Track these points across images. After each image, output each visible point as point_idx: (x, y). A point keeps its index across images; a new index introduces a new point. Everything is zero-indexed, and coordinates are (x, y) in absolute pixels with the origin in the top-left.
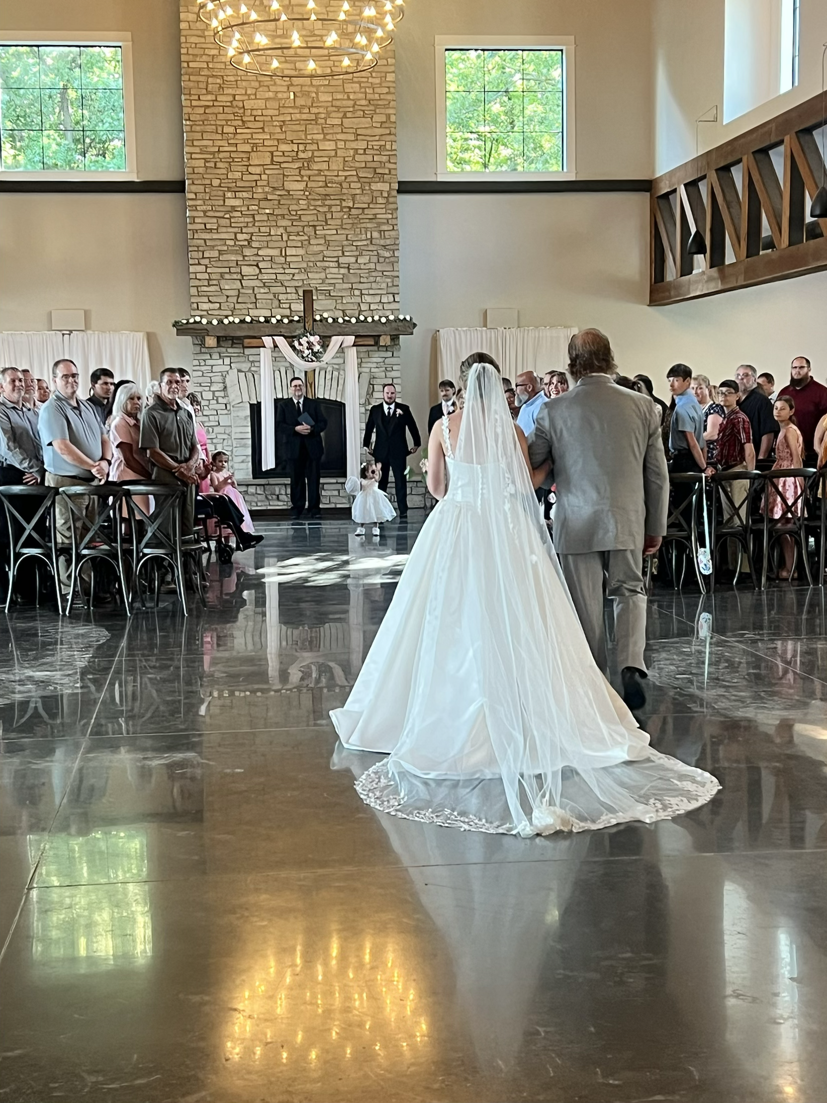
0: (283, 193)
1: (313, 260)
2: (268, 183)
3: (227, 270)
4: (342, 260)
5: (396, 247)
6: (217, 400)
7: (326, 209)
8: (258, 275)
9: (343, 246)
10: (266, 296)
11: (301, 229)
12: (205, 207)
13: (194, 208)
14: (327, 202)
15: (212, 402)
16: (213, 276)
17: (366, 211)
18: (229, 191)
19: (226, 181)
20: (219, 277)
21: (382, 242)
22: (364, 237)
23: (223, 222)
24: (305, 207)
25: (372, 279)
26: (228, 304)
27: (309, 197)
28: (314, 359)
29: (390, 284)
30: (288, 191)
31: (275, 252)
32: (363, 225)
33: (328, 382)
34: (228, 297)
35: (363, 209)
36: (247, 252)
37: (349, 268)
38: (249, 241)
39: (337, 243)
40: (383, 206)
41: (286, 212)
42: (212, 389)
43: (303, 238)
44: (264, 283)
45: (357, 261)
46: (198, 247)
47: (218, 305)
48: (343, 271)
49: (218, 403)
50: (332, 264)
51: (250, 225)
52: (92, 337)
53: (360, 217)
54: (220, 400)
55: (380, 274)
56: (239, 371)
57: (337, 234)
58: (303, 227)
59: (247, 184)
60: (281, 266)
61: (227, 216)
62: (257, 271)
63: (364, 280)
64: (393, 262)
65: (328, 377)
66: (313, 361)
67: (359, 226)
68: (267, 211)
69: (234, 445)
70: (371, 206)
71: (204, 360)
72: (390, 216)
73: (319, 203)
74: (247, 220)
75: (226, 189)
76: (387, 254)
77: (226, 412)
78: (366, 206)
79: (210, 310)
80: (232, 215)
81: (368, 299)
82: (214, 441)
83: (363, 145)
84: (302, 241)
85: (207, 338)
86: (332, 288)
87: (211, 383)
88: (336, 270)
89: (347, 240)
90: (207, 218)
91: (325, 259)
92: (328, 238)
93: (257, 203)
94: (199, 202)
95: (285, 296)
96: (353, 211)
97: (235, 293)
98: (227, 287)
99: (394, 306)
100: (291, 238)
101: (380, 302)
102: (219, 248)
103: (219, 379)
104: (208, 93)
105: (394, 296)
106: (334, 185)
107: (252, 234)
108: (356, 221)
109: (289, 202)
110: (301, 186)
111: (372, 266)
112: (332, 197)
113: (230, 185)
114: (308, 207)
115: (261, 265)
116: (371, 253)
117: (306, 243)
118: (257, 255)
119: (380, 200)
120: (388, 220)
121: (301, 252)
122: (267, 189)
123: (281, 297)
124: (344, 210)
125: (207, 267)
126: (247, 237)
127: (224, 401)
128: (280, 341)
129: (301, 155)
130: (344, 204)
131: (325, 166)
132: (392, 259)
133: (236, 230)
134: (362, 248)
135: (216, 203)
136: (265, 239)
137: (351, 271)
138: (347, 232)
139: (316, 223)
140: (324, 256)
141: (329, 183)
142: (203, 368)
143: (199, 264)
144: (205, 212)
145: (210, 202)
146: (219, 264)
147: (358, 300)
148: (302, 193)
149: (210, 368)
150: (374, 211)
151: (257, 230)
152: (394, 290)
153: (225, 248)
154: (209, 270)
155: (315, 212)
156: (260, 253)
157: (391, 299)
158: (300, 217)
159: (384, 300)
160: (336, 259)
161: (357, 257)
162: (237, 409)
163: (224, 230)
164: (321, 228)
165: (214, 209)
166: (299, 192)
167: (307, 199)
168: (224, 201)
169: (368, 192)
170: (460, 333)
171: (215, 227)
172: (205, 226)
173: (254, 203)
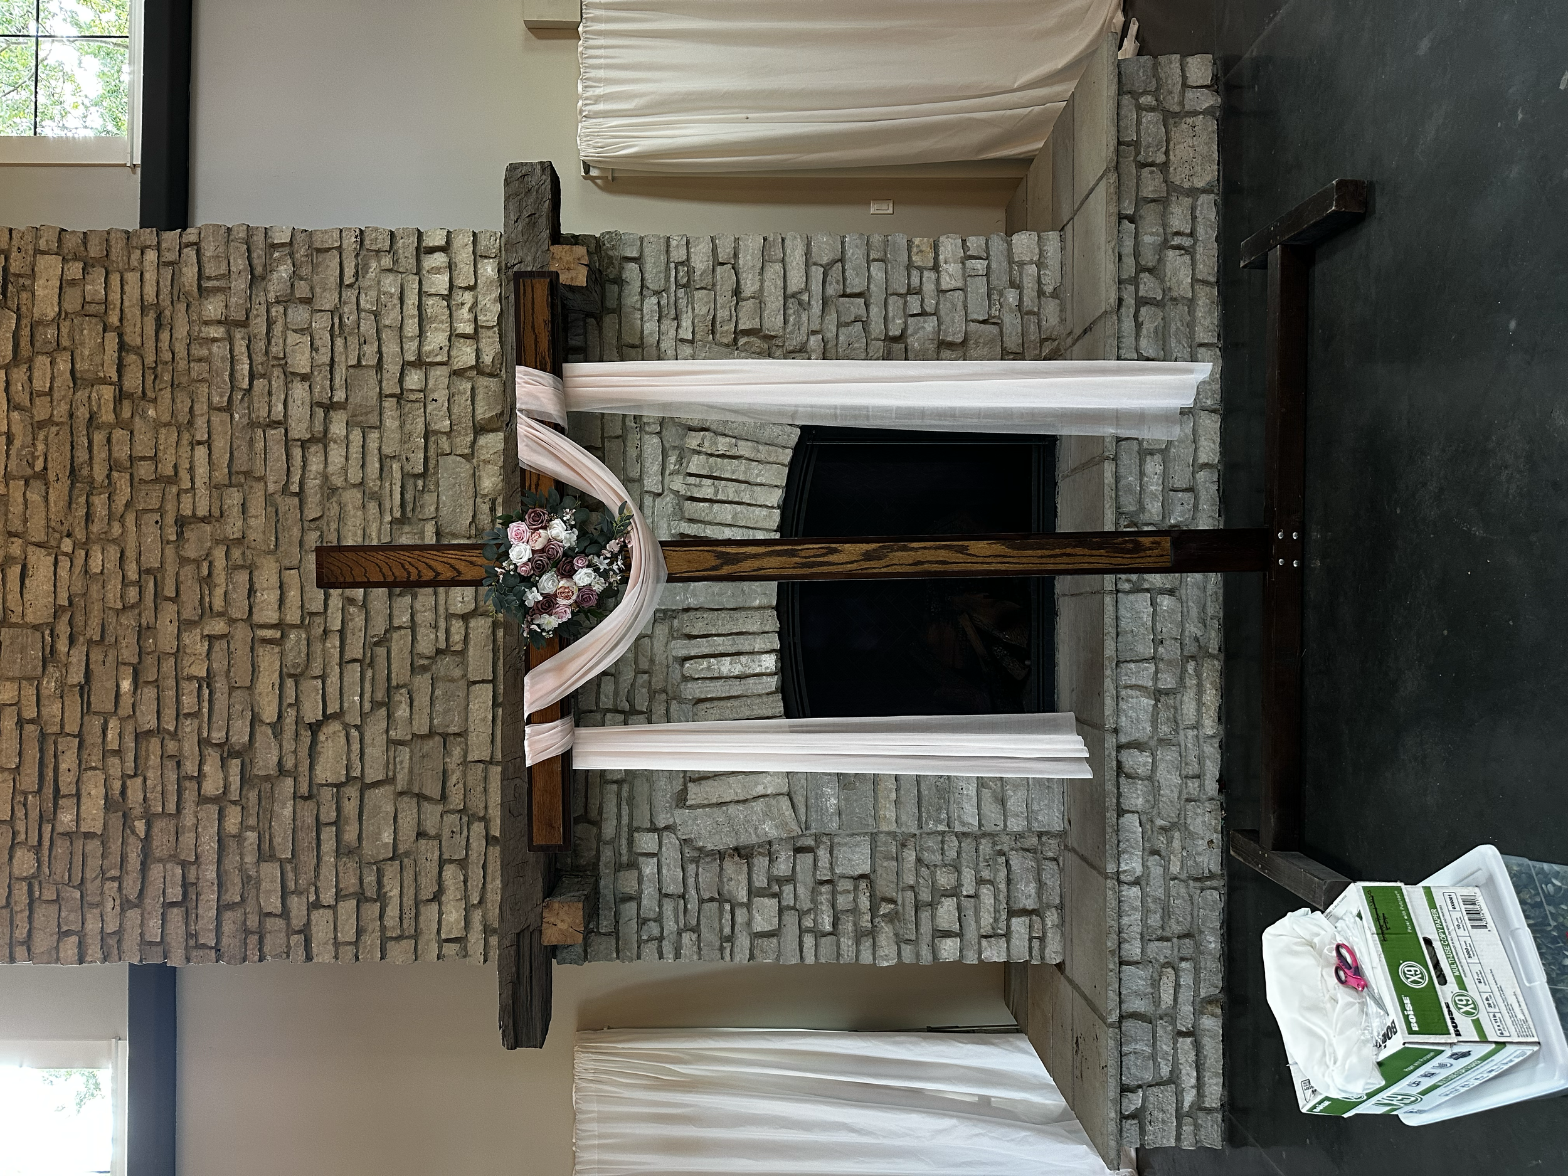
0: (63, 629)
1: (296, 532)
2: (29, 679)
3: (328, 834)
4: (299, 429)
5: (259, 239)
6: (781, 881)
7: (122, 482)
8: (346, 727)
9: (252, 425)
10: (421, 699)
11: (188, 571)
12: (110, 905)
13: (112, 941)
14: (99, 474)
15: (788, 899)
16: (350, 882)
17: (133, 339)
18: (53, 821)
19: (20, 828)
20: (352, 865)
21: (240, 284)
22: (219, 351)
23: (161, 842)
24: (113, 552)
25: (367, 326)
26: (446, 833)
27: (80, 535)
28: (613, 546)
29: (387, 261)
30: (58, 611)
31: (269, 660)
32: (180, 348)
33: (730, 491)
34: (421, 834)
35: (122, 346)
36: (266, 759)
37: (330, 407)
38: (228, 752)
40: (115, 279)
42: (742, 896)
43: (220, 563)
44: (376, 705)
45: (304, 378)
46: (247, 932)
47: (450, 872)
48: (338, 428)
49: (791, 879)
50: (315, 465)
51: (171, 746)
53: (150, 359)
54: (782, 868)
55: (350, 295)
56: (681, 800)
57: (209, 443)
58: (183, 561)
59: (32, 753)
60: (317, 647)
61: (140, 826)
62: (335, 727)
63: (370, 349)
64: (308, 247)
65: (707, 490)
66: (625, 552)
67: (182, 365)
68: (126, 685)
69: (941, 828)
70: (114, 319)
71: (643, 922)
72: (151, 256)
73: (99, 502)
74: (154, 760)
75: (47, 829)
76: (284, 271)
77: (822, 853)
78: (112, 340)
79: (466, 897)
80: (138, 811)
81: (437, 338)
82: (925, 896)
84: (231, 570)
85: (552, 935)
86: (396, 466)
87: (721, 900)
88: (336, 454)
89: (229, 408)
90: (148, 903)
91: (295, 488)
92: (221, 475)
93: (97, 723)
94: (93, 925)
95: (422, 631)
96: (133, 381)
97: (408, 805)
98: (387, 837)
99: (463, 255)
100: (218, 603)
101: (447, 298)
102: (250, 859)
103: (707, 875)
105: (432, 250)
106: (41, 447)
107: (204, 743)
108: (167, 377)
109: (96, 608)
110: (41, 563)
111: (321, 323)
113: (34, 815)
114: (114, 541)
115: (312, 712)
116: (278, 329)
117: (236, 553)
118: (277, 727)
119: (95, 287)
120: (160, 264)
121: (267, 576)
122: (50, 686)
123: (425, 646)
124: (126, 413)
125: (316, 905)
126: (212, 761)
127: (785, 855)
130: (107, 416)
132: (301, 253)
133: (190, 796)
134: (259, 358)
135: (94, 863)
136: (221, 698)
137: (339, 396)
138: (201, 408)
139: (170, 519)
140: (285, 490)
141: (31, 465)
142: (670, 926)
143: (305, 931)
144: (126, 905)
145: (92, 887)
146: (308, 859)
148: (65, 563)
149: (668, 907)
150: (133, 312)
151: (189, 726)
152: (406, 247)
153: (251, 836)
154: (328, 897)
155: (130, 519)
156: (269, 713)
157: (439, 259)
158: (148, 571)
159: (439, 283)
160: (297, 452)
161: (290, 376)
162: (814, 816)
163: (188, 838)
164: (186, 500)
165: (115, 873)
166: (63, 573)
167: (86, 545)
168: (88, 835)
169: (64, 331)
170: (597, 99)
171: (179, 871)
172: (173, 904)
173: (98, 730)
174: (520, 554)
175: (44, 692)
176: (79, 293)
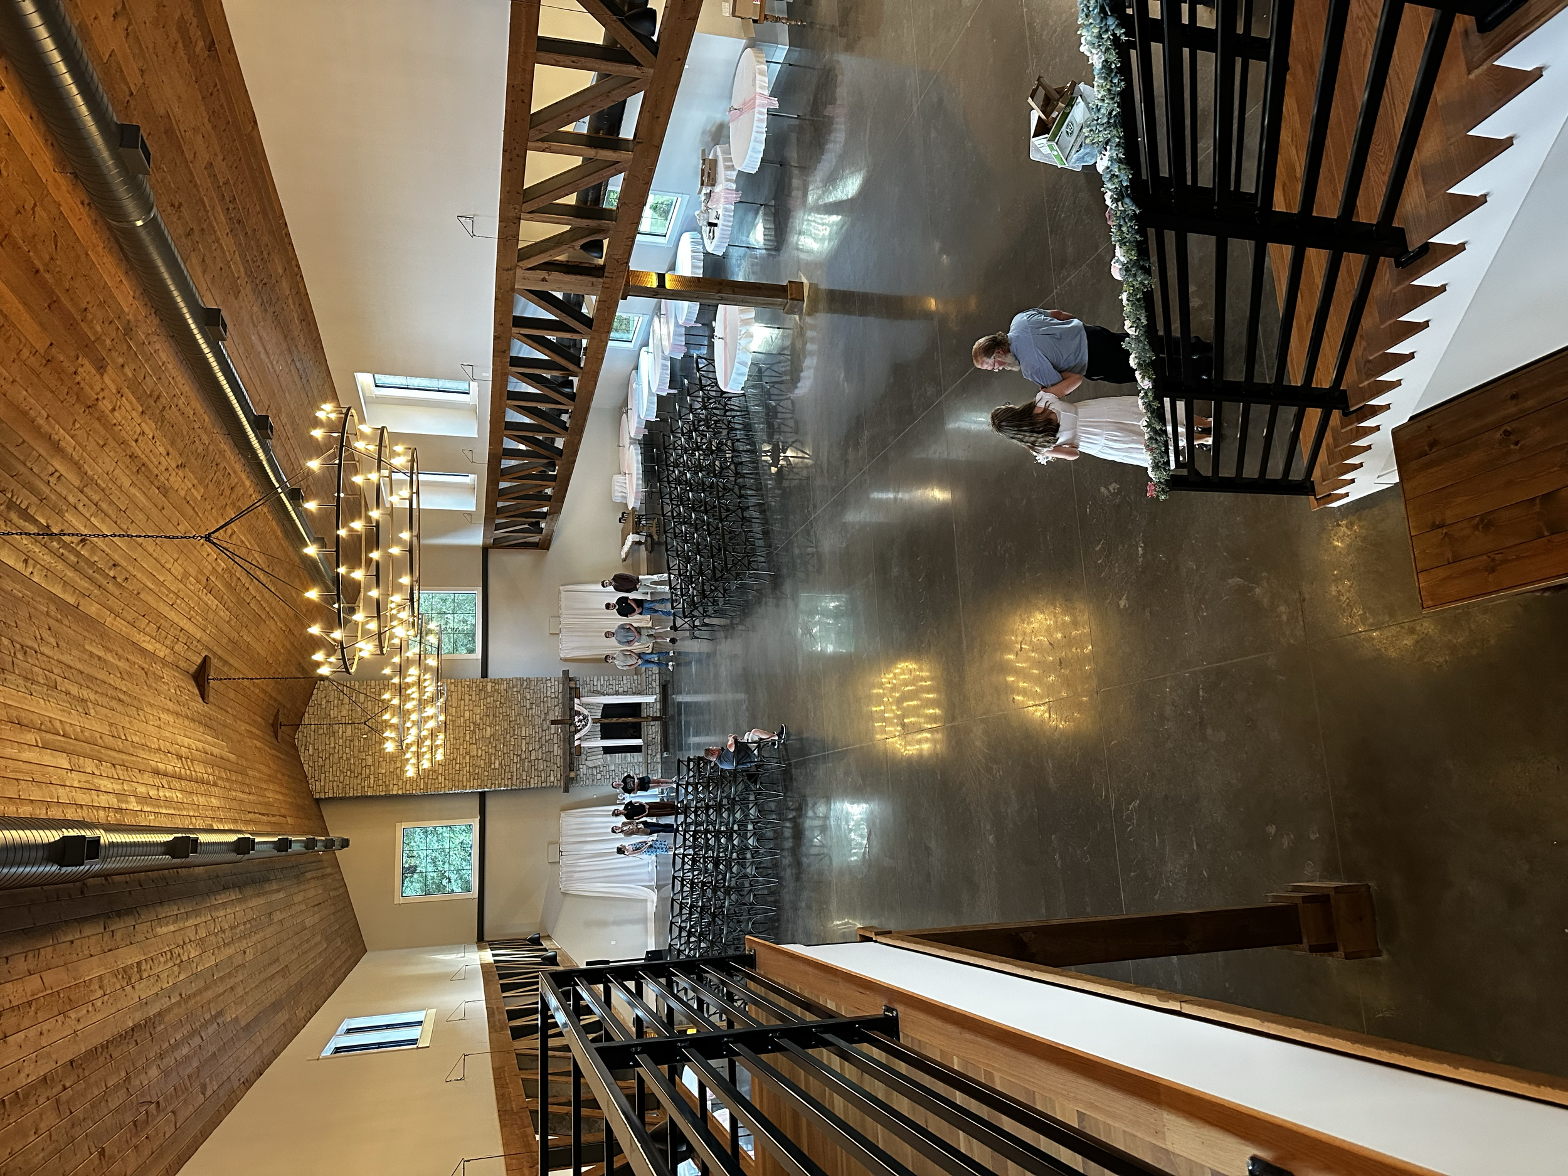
0: (492, 738)
1: (528, 722)
2: (487, 746)
3: (533, 767)
4: (528, 707)
5: (522, 679)
6: (601, 771)
7: (501, 716)
8: (536, 751)
9: (521, 707)
11: (511, 729)
12: (500, 779)
13: (494, 787)
14: (497, 715)
15: (602, 774)
16: (536, 774)
17: (502, 695)
18: (491, 767)
19: (486, 768)
20: (537, 772)
21: (519, 686)
25: (538, 691)
26: (551, 766)
27: (495, 724)
28: (585, 719)
29: (541, 682)
30: (491, 735)
31: (524, 741)
34: (548, 766)
36: (523, 756)
37: (533, 704)
38: (518, 755)
39: (519, 710)
41: (502, 736)
43: (516, 727)
44: (540, 747)
45: (529, 699)
46: (520, 782)
47: (552, 772)
48: (534, 707)
49: (603, 771)
50: (531, 712)
51: (509, 755)
52: (563, 839)
53: (505, 697)
55: (536, 687)
57: (514, 710)
58: (510, 727)
59: (487, 757)
60: (531, 739)
61: (504, 767)
62: (534, 751)
63: (539, 695)
64: (529, 680)
66: (587, 720)
68: (502, 746)
69: (625, 762)
71: (581, 778)
72: (505, 682)
73: (498, 719)
76: (525, 684)
77: (607, 767)
78: (500, 695)
79: (555, 775)
80: (503, 765)
81: (549, 693)
83: (467, 697)
84: (518, 728)
85: (570, 777)
86: (543, 712)
87: (592, 775)
88: (534, 710)
89: (518, 704)
90: (506, 778)
91: (528, 716)
92: (517, 714)
93: (498, 752)
94: (491, 784)
95: (547, 736)
96: (503, 701)
97: (546, 762)
98: (542, 767)
99: (553, 680)
100: (516, 733)
101: (551, 687)
102: (521, 771)
103: (590, 771)
104: (437, 778)
105: (548, 680)
106: (488, 711)
107: (514, 754)
109: (497, 735)
110: (488, 728)
111: (531, 691)
112: (495, 712)
114: (500, 725)
115: (531, 749)
117: (519, 726)
118: (525, 751)
119: (497, 687)
120: (507, 683)
121: (524, 728)
122: (490, 747)
123: (547, 739)
124: (502, 706)
125: (532, 778)
127: (602, 768)
128: (577, 736)
129: (472, 728)
130: (498, 706)
131: (478, 716)
136: (517, 748)
137: (534, 702)
138: (513, 704)
139: (509, 721)
140: (526, 716)
141: (487, 714)
142: (585, 778)
143: (530, 782)
146: (530, 771)
147: (550, 698)
148: (492, 728)
151: (512, 752)
152: (544, 680)
153: (521, 768)
154: (533, 776)
155: (502, 721)
156: (524, 749)
158: (505, 729)
160: (528, 710)
161: (526, 699)
162: (607, 758)
164: (511, 718)
166: (492, 730)
168: (496, 769)
169: (492, 693)
170: (564, 647)
171: (510, 774)
172: (509, 779)
174: (576, 720)
176: (494, 688)
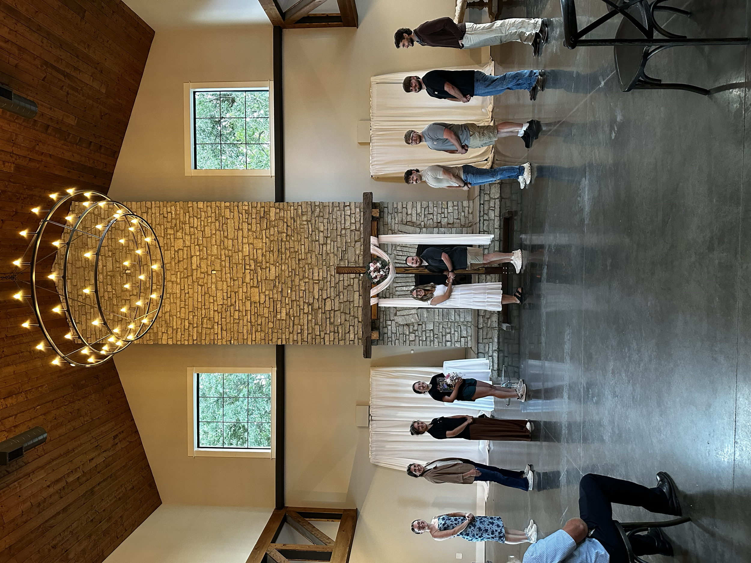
0: (277, 281)
1: (321, 262)
2: (271, 290)
3: (328, 320)
4: (321, 242)
5: (313, 204)
6: (415, 331)
7: (288, 252)
8: (331, 299)
9: (312, 241)
10: (345, 294)
11: (301, 270)
12: (287, 333)
13: (288, 340)
14: (283, 250)
15: (417, 334)
16: (332, 329)
17: (289, 224)
18: (276, 317)
19: (270, 318)
20: (333, 326)
21: (310, 213)
22: (306, 226)
23: (296, 321)
24: (287, 266)
25: (334, 221)
26: (350, 320)
28: (387, 267)
29: (338, 208)
30: (276, 277)
31: (316, 287)
32: (298, 226)
34: (345, 320)
35: (287, 226)
36: (316, 306)
37: (327, 237)
38: (309, 304)
39: (310, 244)
40: (285, 212)
41: (290, 279)
42: (408, 333)
43: (307, 268)
44: (337, 295)
45: (322, 232)
46: (313, 338)
47: (351, 327)
48: (329, 242)
49: (417, 330)
50: (324, 249)
51: (298, 303)
52: (373, 402)
53: (293, 228)
54: (416, 328)
55: (331, 215)
56: (396, 315)
57: (304, 245)
58: (300, 268)
59: (272, 304)
60: (325, 284)
61: (292, 318)
62: (329, 299)
63: (335, 226)
64: (322, 206)
65: (401, 253)
66: (389, 269)
67: (299, 229)
68: (289, 291)
69: (447, 320)
70: (285, 220)
71: (388, 338)
72: (292, 207)
73: (283, 256)
74: (295, 305)
76: (318, 210)
77: (424, 325)
78: (285, 224)
79: (354, 332)
80: (292, 316)
81: (348, 224)
82: (444, 334)
83: (245, 226)
84: (309, 269)
85: (373, 338)
86: (340, 249)
87: (403, 334)
88: (329, 247)
89: (308, 238)
90: (294, 333)
91: (321, 253)
92: (307, 251)
93: (284, 298)
94: (284, 337)
95: (345, 281)
96: (289, 233)
97: (343, 315)
98: (339, 321)
99: (353, 207)
100: (307, 276)
101: (349, 216)
102: (313, 325)
103: (401, 329)
104: (213, 327)
105: (346, 206)
106: (272, 245)
107: (304, 302)
108: (296, 232)
109: (283, 276)
110: (273, 268)
111: (325, 221)
112: (280, 247)
113: (273, 316)
114: (286, 264)
115: (325, 297)
116: (317, 222)
117: (310, 266)
118: (318, 300)
119: (282, 214)
120: (294, 209)
121: (316, 270)
122: (275, 291)
123: (346, 284)
124: (288, 239)
125: (326, 333)
126: (306, 306)
127: (416, 325)
128: (374, 292)
129: (253, 267)
130: (284, 239)
131: (259, 251)
132: (321, 207)
133: (302, 312)
134: (313, 227)
135: (284, 325)
136: (307, 295)
137: (329, 235)
138: (303, 238)
139: (297, 259)
140: (319, 254)
141: (270, 249)
142: (394, 339)
143: (324, 338)
144: (290, 333)
145: (283, 330)
146: (324, 325)
147: (348, 231)
148: (277, 268)
149: (393, 335)
150: (289, 219)
151: (301, 299)
152: (342, 206)
153: (314, 320)
154: (328, 332)
155: (289, 259)
156: (317, 297)
157: (348, 208)
158: (293, 269)
159: (348, 213)
160: (321, 246)
161: (319, 231)
162: (422, 318)
163: (302, 320)
164: (300, 256)
165: (288, 327)
166: (277, 270)
167: (281, 264)
168: (283, 320)
169: (276, 223)
170: (374, 161)
171: (300, 327)
172: (299, 333)
173: (284, 300)
174: (372, 268)
175: (274, 293)
176: (278, 215)
